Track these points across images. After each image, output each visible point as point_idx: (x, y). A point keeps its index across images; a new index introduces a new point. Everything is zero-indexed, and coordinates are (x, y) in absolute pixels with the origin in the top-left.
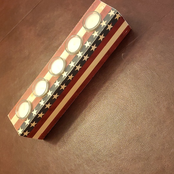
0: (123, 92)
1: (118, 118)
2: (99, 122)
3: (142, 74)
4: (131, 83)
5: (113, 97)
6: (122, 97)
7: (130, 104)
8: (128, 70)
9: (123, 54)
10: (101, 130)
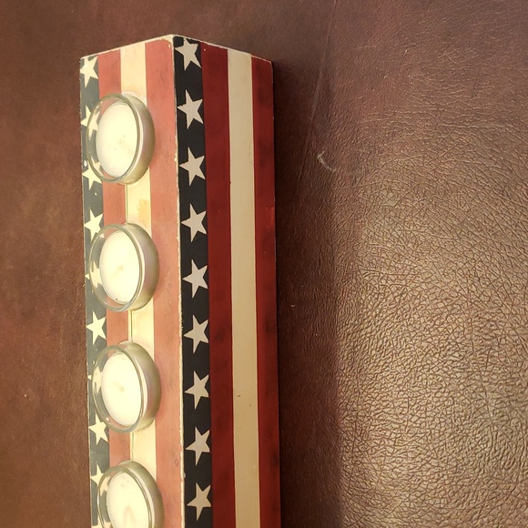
0: (430, 286)
1: (496, 395)
2: (434, 462)
3: (448, 166)
4: (433, 231)
5: (410, 329)
6: (441, 305)
7: (494, 310)
8: (385, 193)
9: (319, 156)
10: (466, 489)
